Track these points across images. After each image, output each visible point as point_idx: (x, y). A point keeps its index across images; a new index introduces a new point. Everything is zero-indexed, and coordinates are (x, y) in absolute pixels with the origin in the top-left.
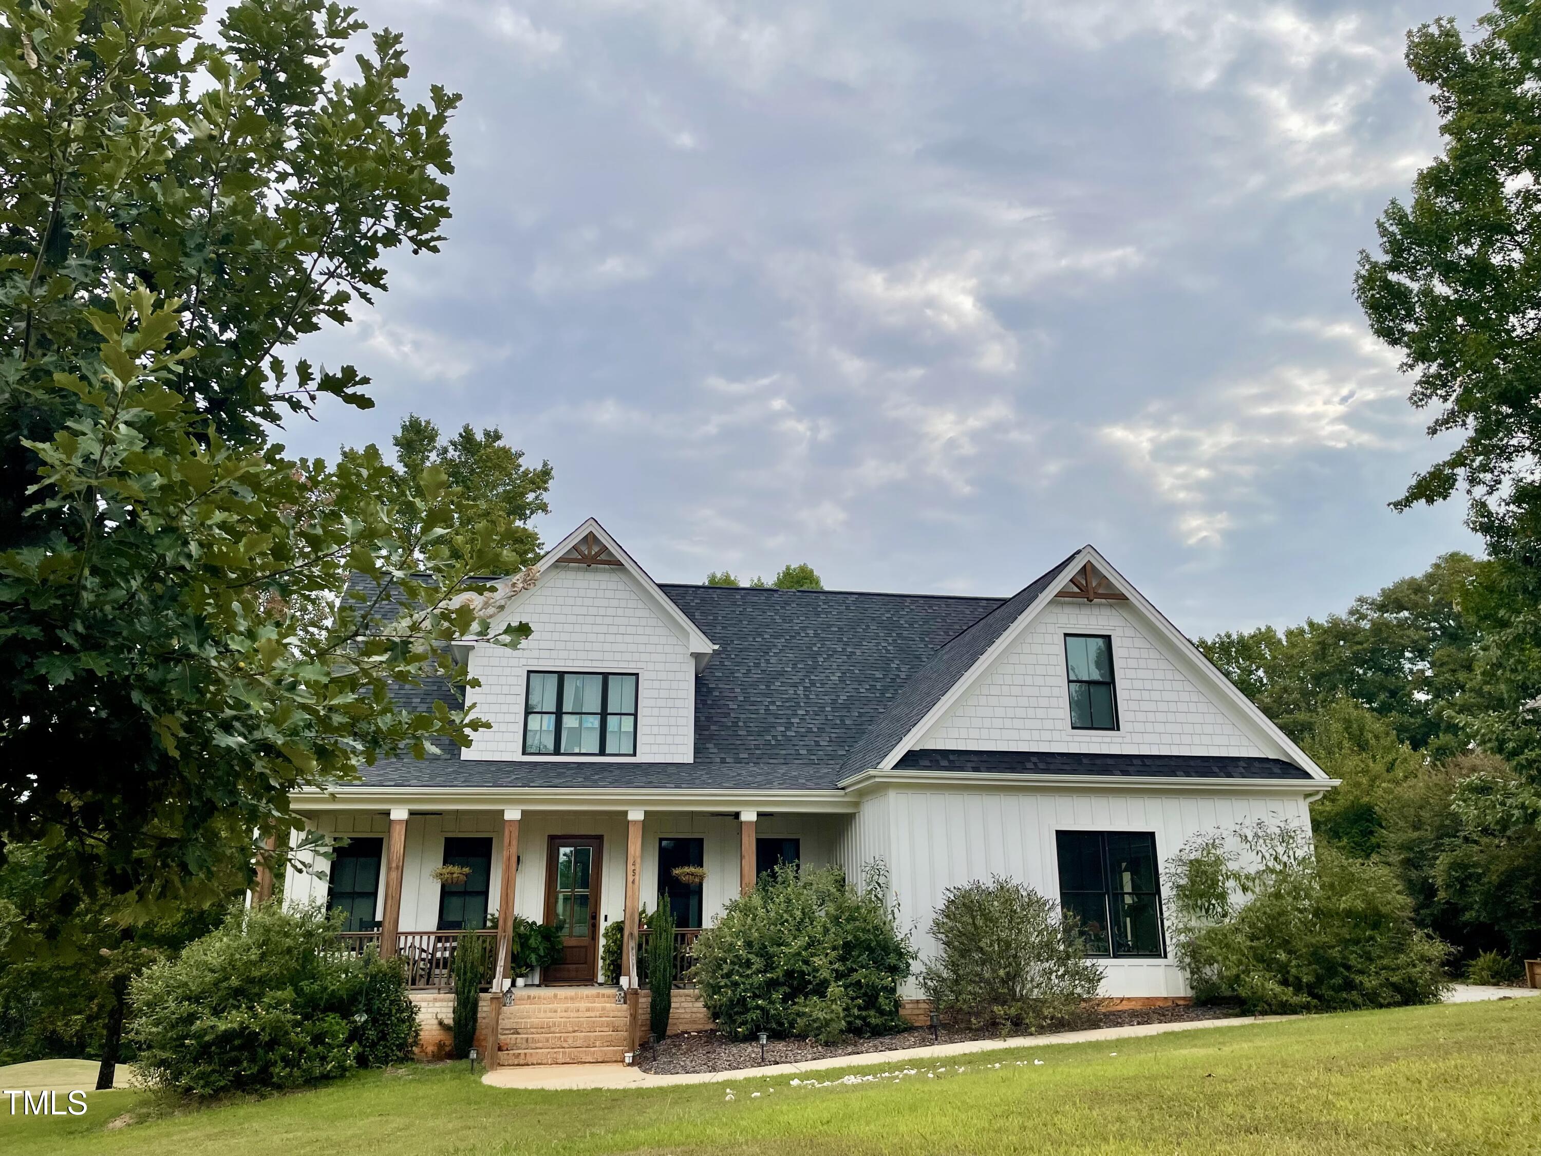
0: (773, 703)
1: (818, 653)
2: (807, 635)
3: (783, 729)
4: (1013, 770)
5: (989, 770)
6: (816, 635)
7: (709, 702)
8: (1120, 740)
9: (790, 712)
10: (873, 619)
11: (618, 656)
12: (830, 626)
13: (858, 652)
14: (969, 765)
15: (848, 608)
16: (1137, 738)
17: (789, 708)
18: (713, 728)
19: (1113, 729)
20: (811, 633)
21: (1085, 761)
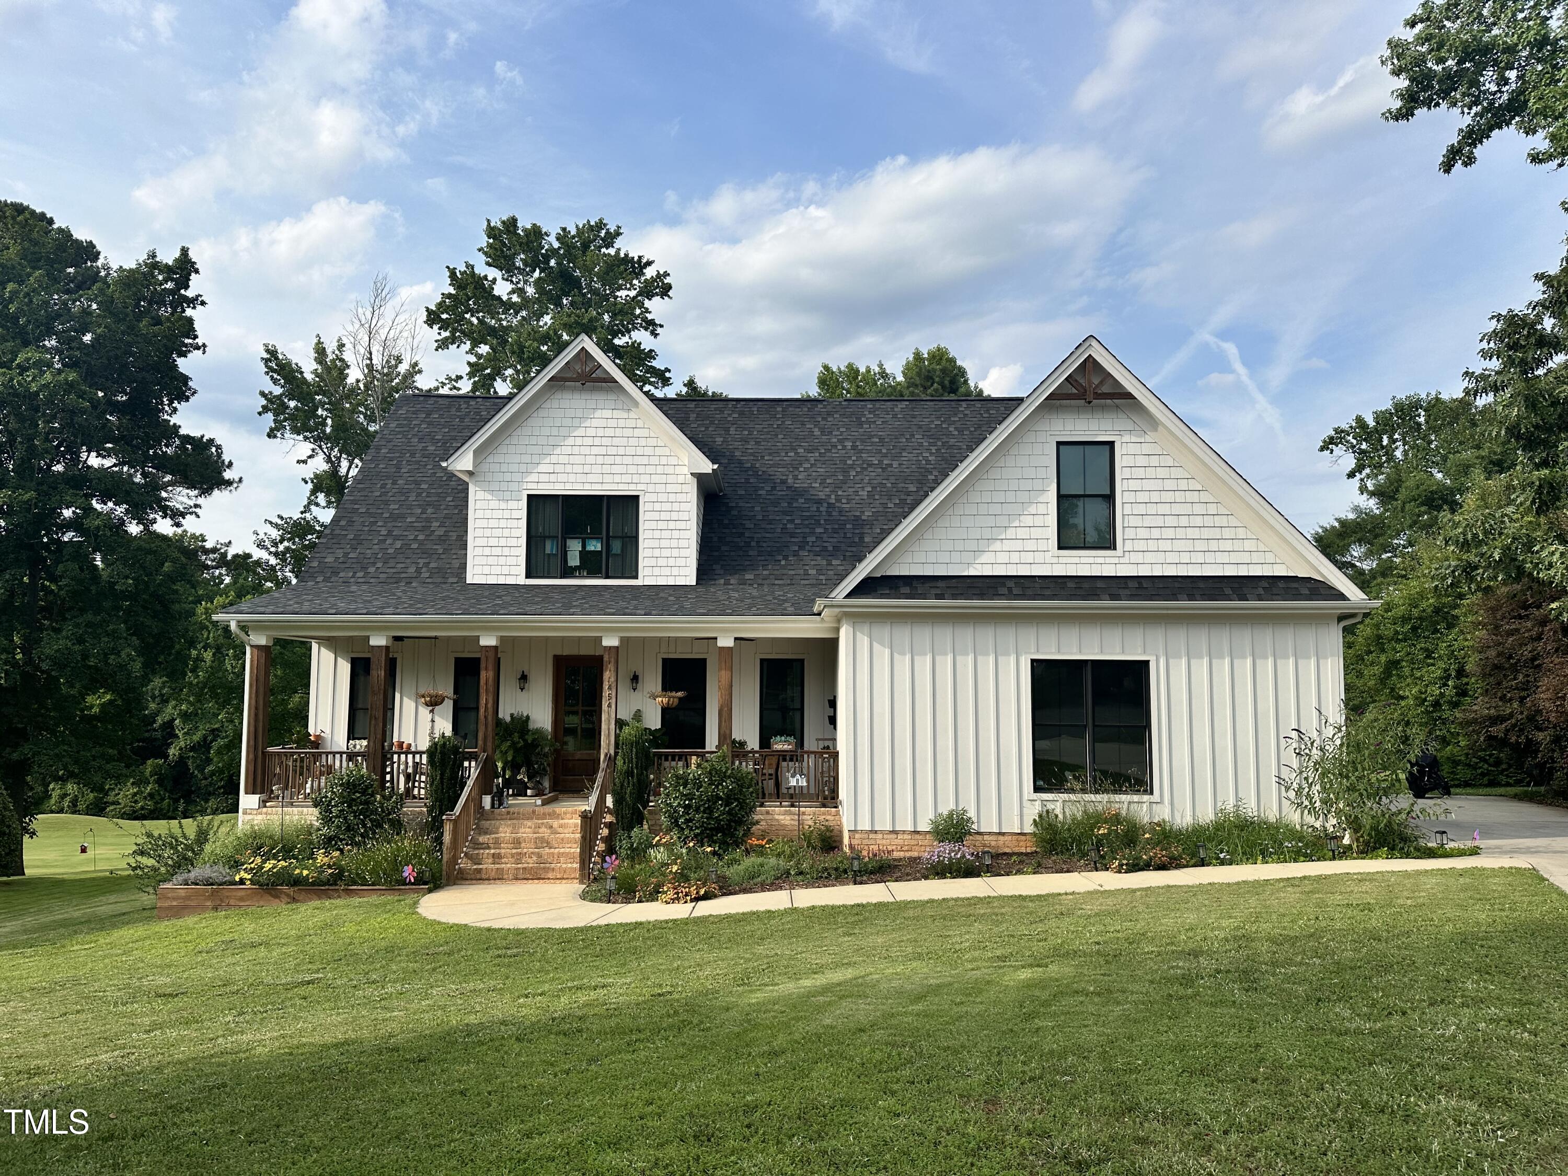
0: (792, 521)
1: (852, 467)
2: (844, 447)
3: (796, 548)
4: (982, 596)
5: (954, 597)
6: (854, 447)
7: (726, 521)
8: (1116, 560)
9: (807, 530)
10: (920, 427)
11: (617, 478)
12: (871, 437)
13: (895, 464)
14: (934, 591)
15: (895, 416)
16: (1135, 558)
17: (807, 526)
18: (724, 548)
19: (1109, 548)
20: (849, 444)
21: (1071, 584)
